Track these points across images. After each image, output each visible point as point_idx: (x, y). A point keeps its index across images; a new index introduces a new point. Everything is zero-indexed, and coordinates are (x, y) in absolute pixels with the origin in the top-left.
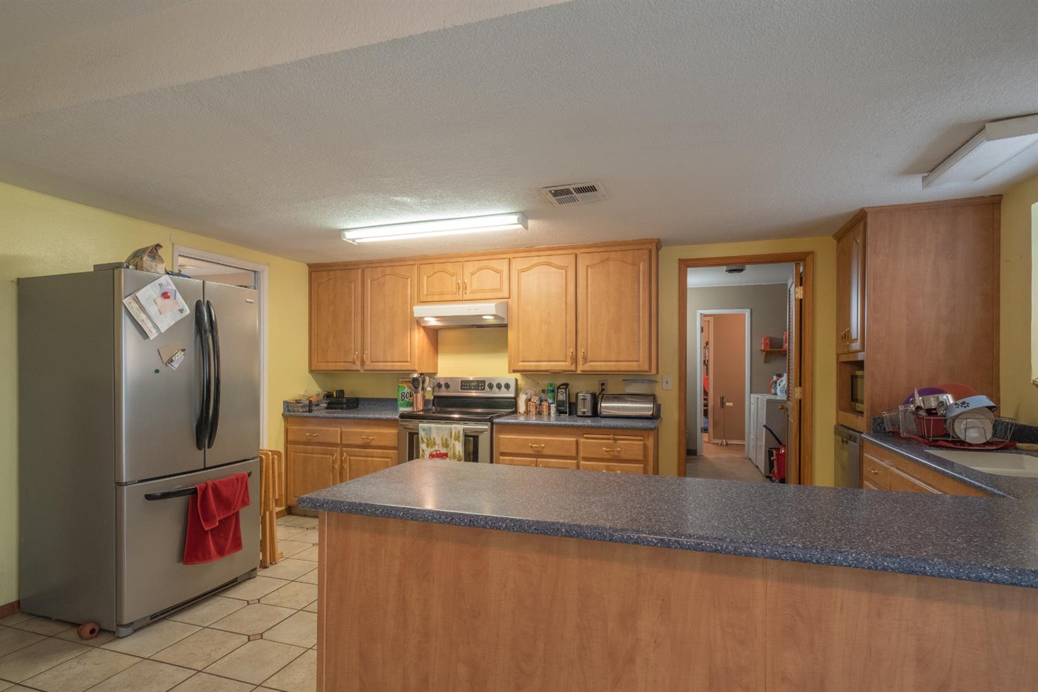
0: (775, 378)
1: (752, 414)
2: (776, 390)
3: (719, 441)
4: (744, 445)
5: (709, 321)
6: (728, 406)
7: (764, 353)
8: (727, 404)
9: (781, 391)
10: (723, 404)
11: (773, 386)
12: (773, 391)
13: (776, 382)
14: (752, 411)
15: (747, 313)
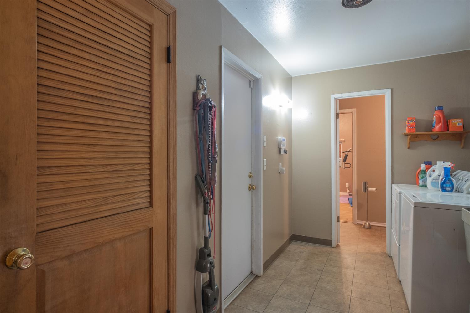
0: (423, 166)
1: (393, 209)
2: (425, 181)
3: (363, 223)
4: (385, 227)
5: (352, 113)
6: (372, 192)
7: (409, 137)
8: (370, 189)
9: (433, 183)
10: (366, 189)
11: (421, 176)
12: (421, 182)
13: (424, 172)
14: (394, 205)
15: (387, 93)
